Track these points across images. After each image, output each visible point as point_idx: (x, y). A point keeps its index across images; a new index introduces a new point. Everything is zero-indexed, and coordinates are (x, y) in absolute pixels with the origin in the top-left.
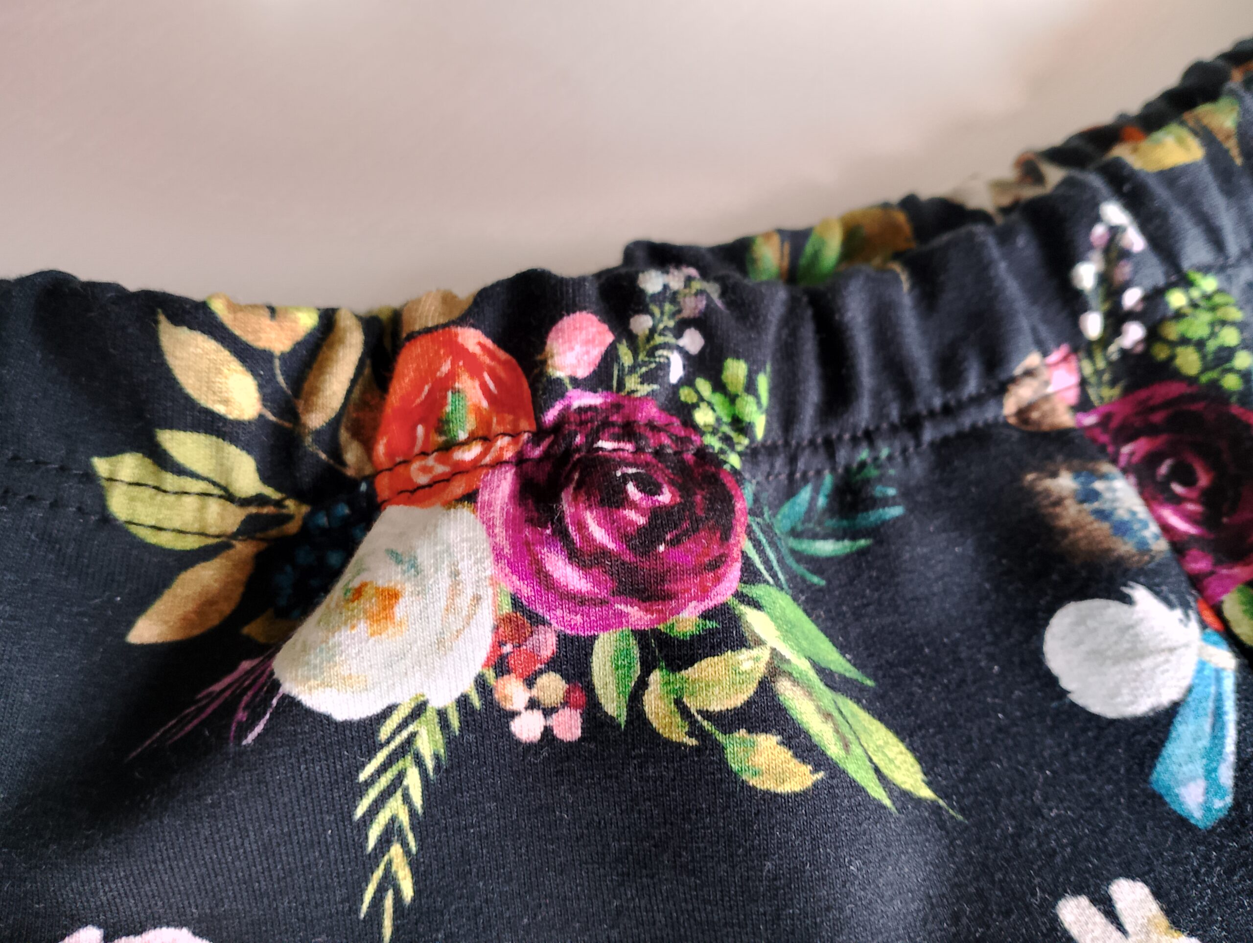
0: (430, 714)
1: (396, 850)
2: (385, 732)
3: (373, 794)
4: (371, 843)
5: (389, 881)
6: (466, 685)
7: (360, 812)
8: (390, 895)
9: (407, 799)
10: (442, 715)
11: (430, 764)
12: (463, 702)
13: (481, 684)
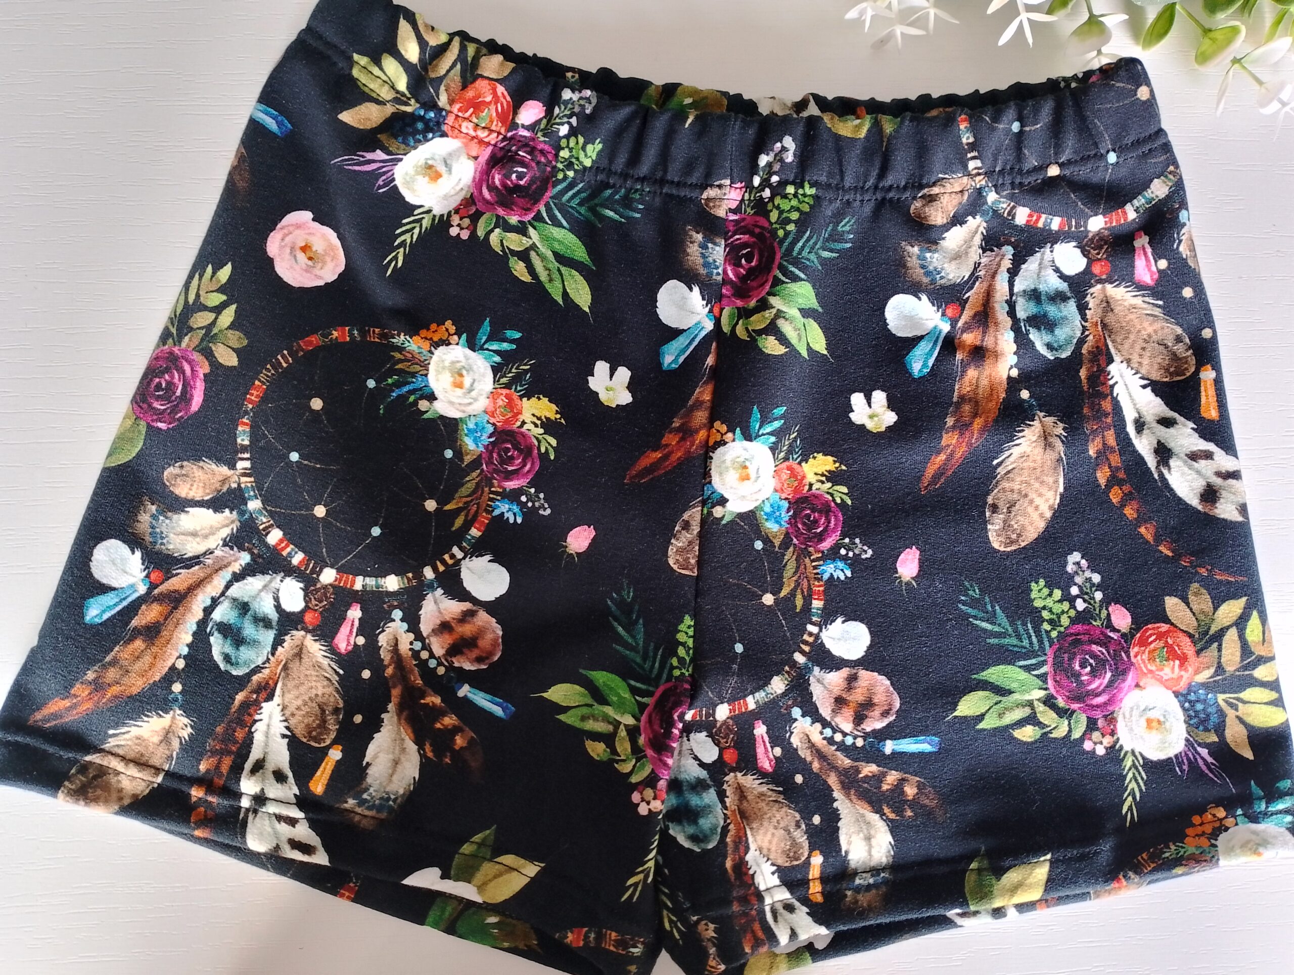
0: (431, 214)
1: (402, 250)
2: (416, 212)
3: (404, 228)
4: (396, 244)
5: (396, 258)
6: (445, 212)
7: (398, 231)
8: (394, 263)
9: (412, 236)
10: (434, 216)
11: (423, 230)
12: (442, 216)
13: (450, 212)
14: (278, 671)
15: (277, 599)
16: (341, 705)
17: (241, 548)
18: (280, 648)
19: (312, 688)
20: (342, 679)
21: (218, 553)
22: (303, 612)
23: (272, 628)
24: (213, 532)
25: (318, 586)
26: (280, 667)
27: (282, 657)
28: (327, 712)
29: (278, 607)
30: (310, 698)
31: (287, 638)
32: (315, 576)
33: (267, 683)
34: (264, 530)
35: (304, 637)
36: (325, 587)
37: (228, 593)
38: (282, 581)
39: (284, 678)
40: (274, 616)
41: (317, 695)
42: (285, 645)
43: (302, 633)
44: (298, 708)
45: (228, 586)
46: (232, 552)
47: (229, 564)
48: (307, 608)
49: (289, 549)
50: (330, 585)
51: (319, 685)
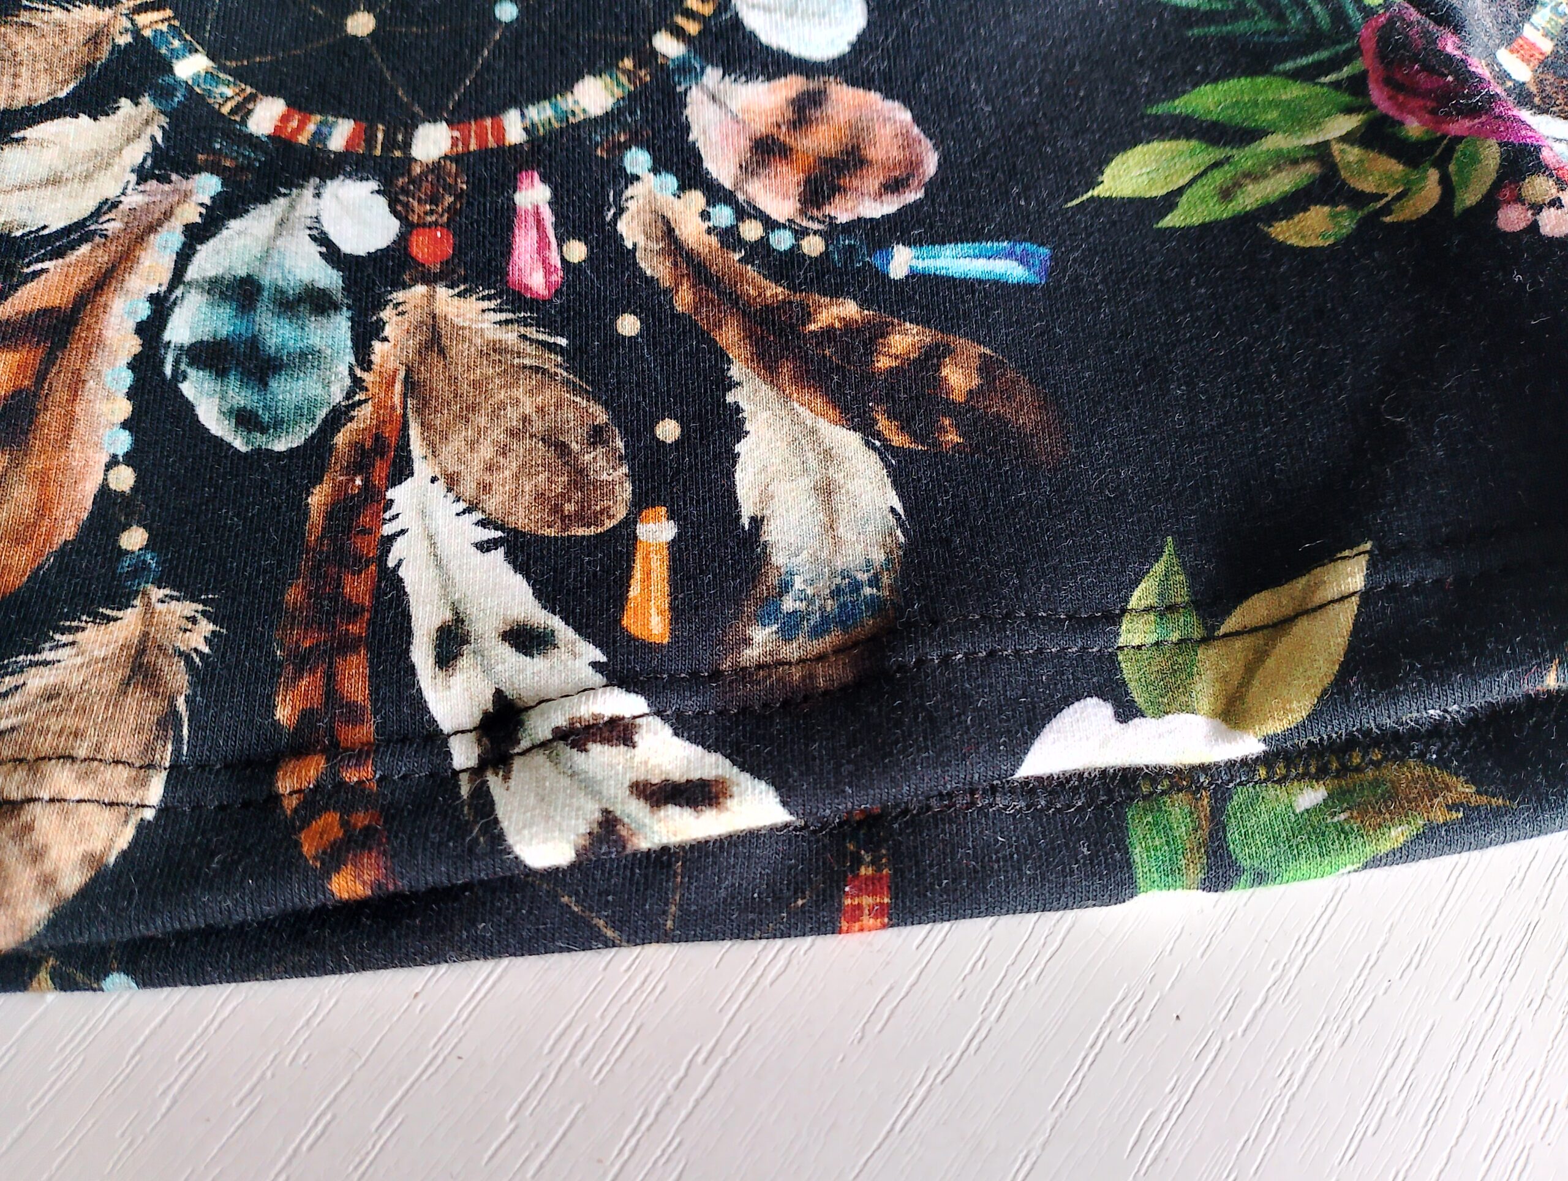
14: (397, 400)
15: (322, 239)
16: (602, 416)
17: (189, 169)
18: (377, 345)
19: (502, 406)
20: (573, 357)
21: (134, 200)
22: (402, 240)
23: (337, 308)
24: (101, 161)
25: (417, 170)
26: (398, 387)
27: (392, 364)
28: (575, 447)
29: (332, 254)
30: (512, 433)
31: (387, 314)
32: (398, 154)
33: (377, 438)
34: (233, 112)
35: (431, 297)
36: (436, 168)
37: (192, 273)
38: (318, 195)
39: (419, 411)
40: (329, 278)
41: (525, 419)
42: (388, 331)
43: (420, 289)
44: (490, 468)
45: (184, 258)
46: (167, 187)
47: (168, 215)
48: (408, 228)
49: (311, 127)
50: (446, 157)
51: (519, 393)
